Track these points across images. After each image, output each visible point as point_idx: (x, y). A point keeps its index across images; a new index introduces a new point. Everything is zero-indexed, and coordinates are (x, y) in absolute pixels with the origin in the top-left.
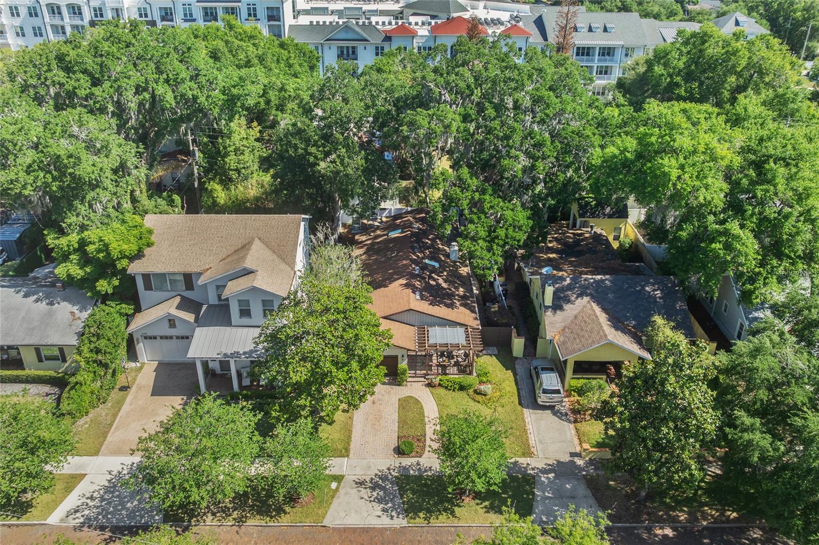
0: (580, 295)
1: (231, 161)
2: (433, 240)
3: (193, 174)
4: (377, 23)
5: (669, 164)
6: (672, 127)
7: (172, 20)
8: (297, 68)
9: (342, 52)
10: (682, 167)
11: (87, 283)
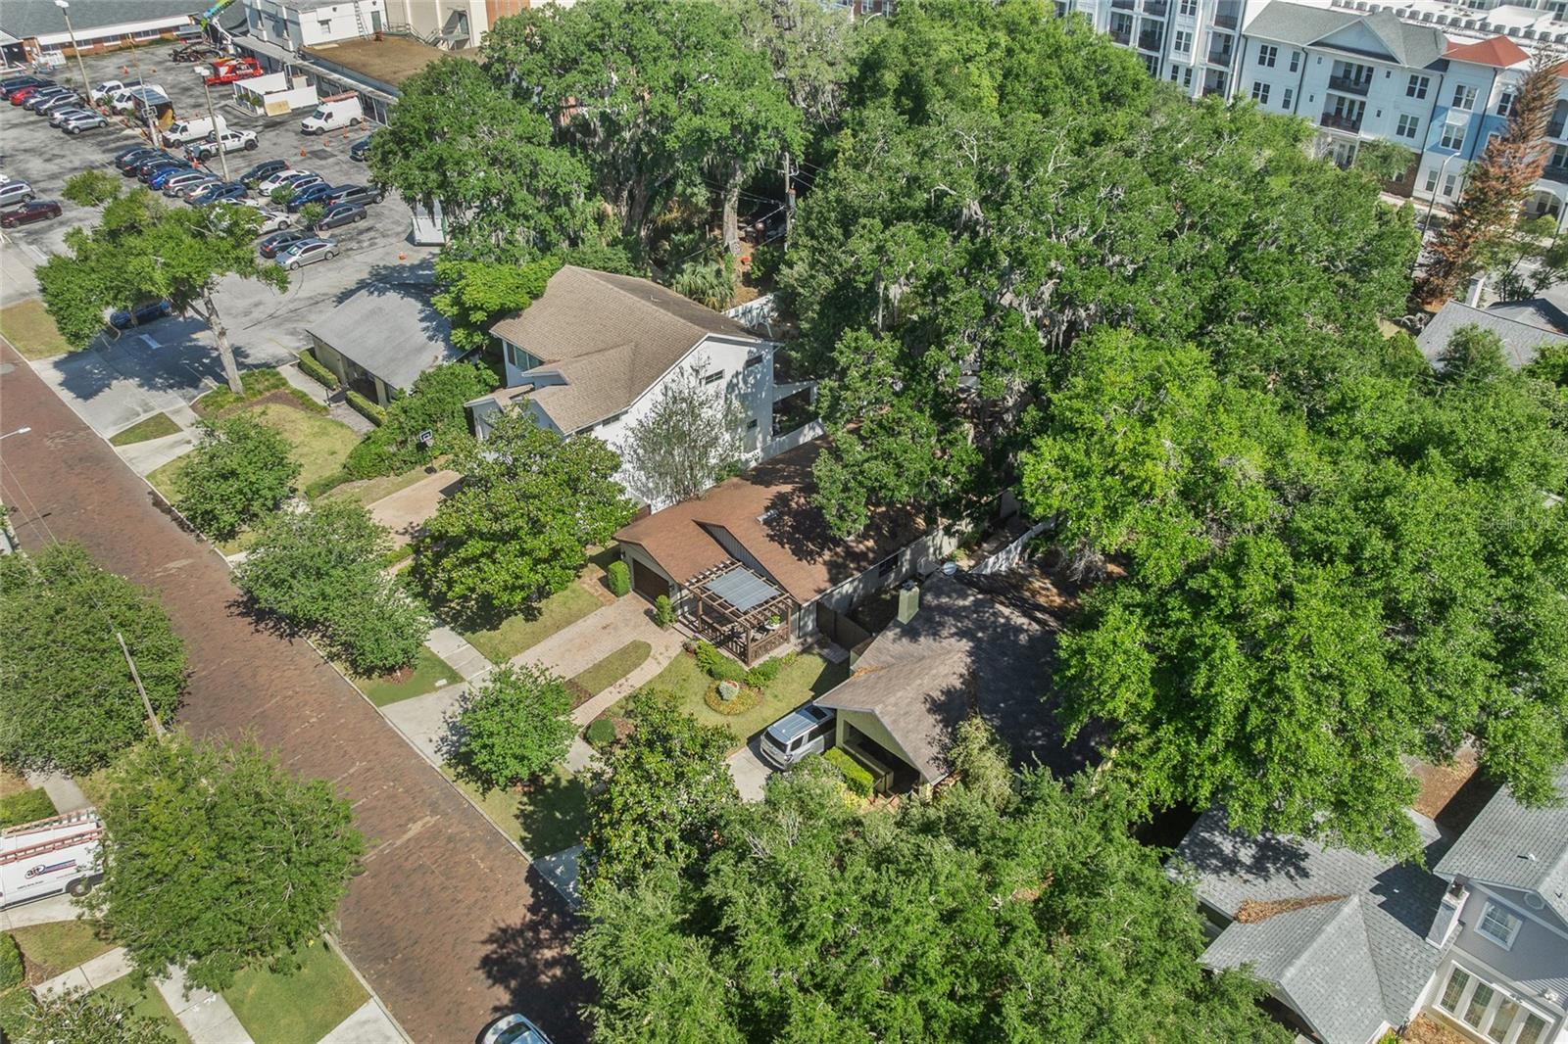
0: (962, 634)
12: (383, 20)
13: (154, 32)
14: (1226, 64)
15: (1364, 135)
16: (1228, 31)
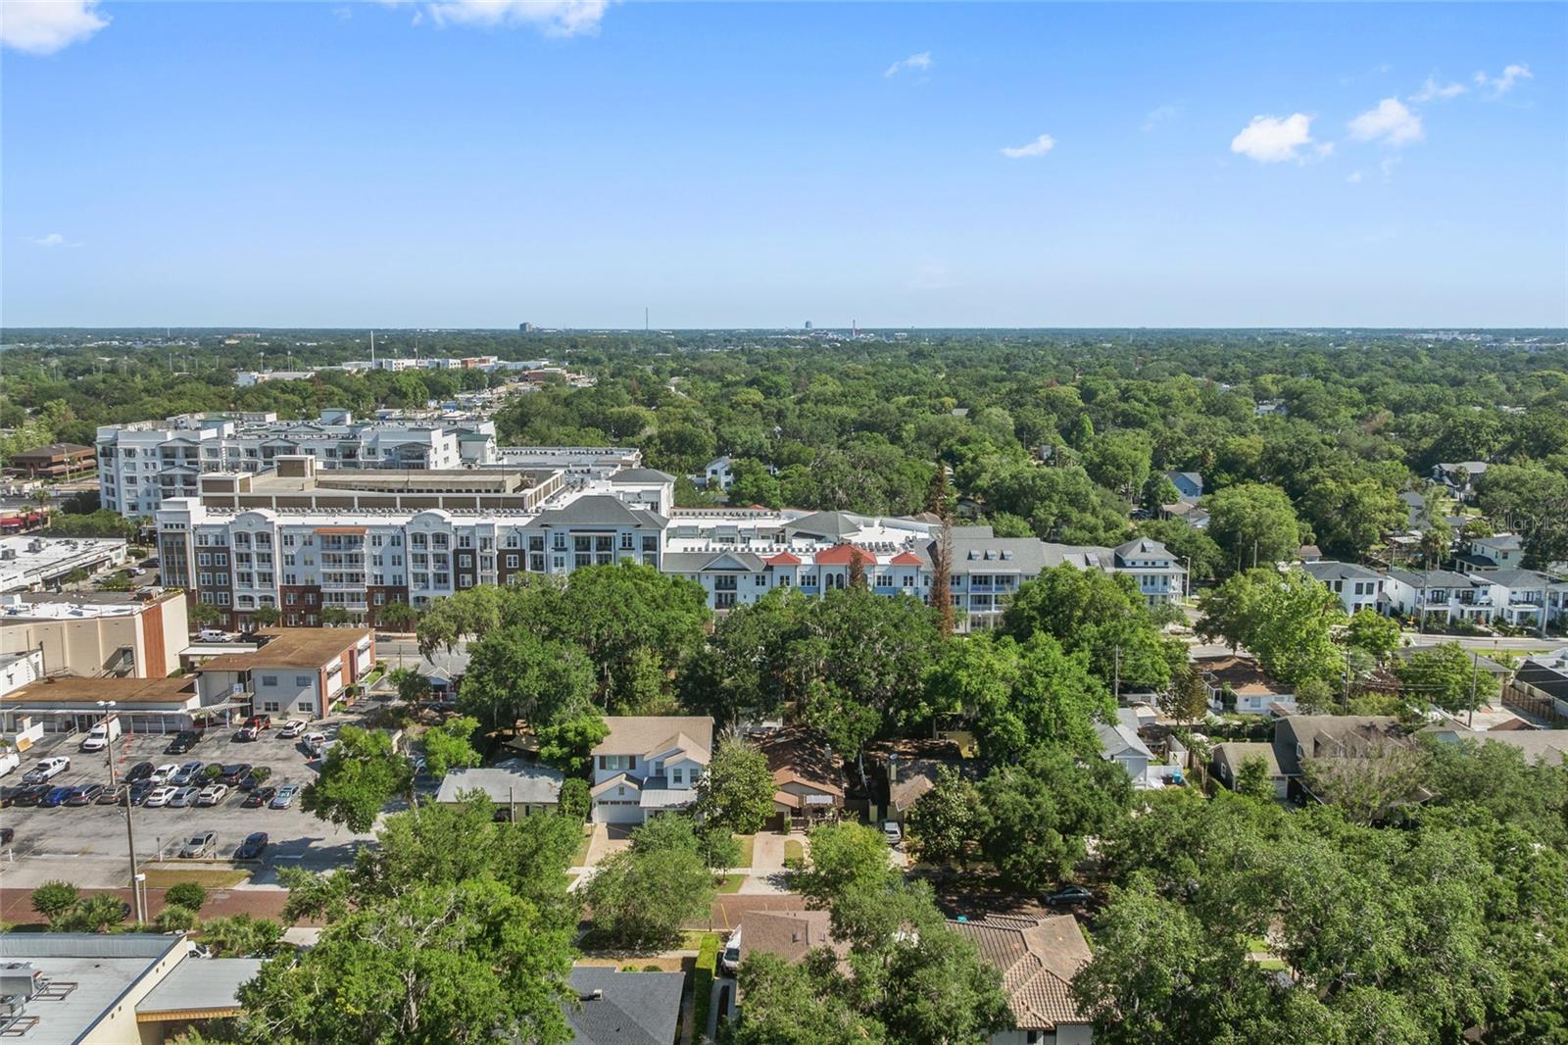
0: (918, 773)
1: (638, 684)
2: (812, 745)
3: (603, 696)
4: (757, 550)
5: (962, 675)
6: (965, 651)
7: (542, 550)
8: (690, 604)
9: (720, 581)
10: (970, 676)
11: (564, 760)
12: (40, 667)
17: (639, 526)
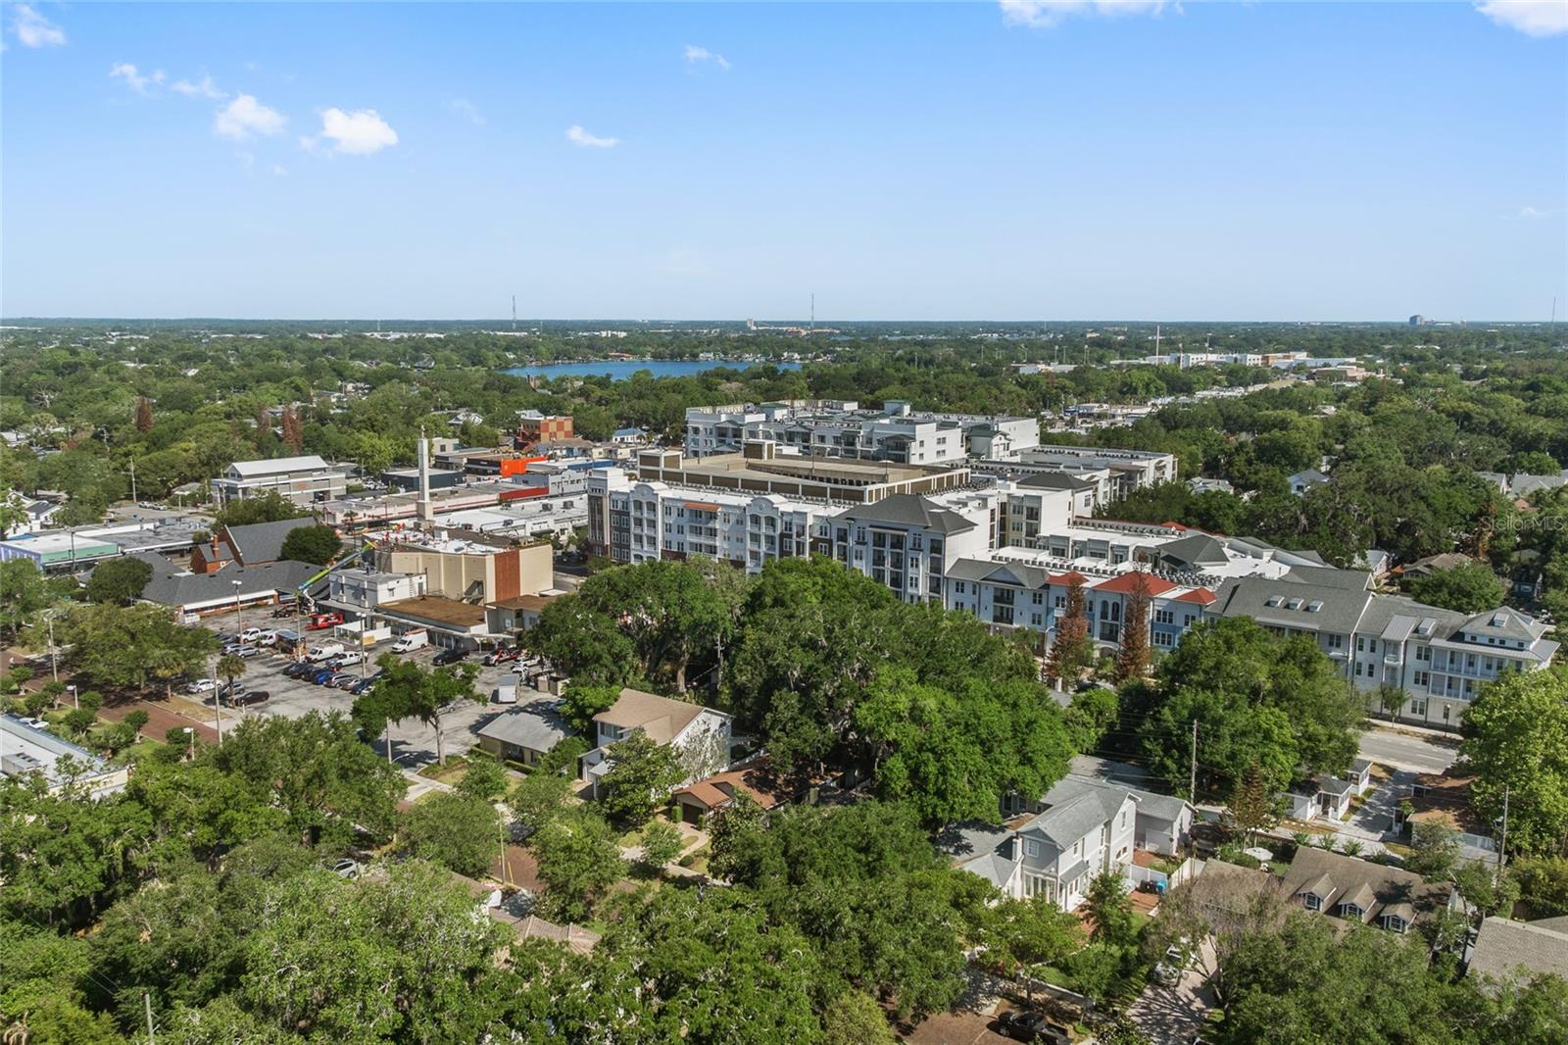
7: (846, 541)
12: (425, 588)
13: (252, 600)
14: (939, 593)
15: (1015, 626)
16: (937, 575)
17: (927, 527)
